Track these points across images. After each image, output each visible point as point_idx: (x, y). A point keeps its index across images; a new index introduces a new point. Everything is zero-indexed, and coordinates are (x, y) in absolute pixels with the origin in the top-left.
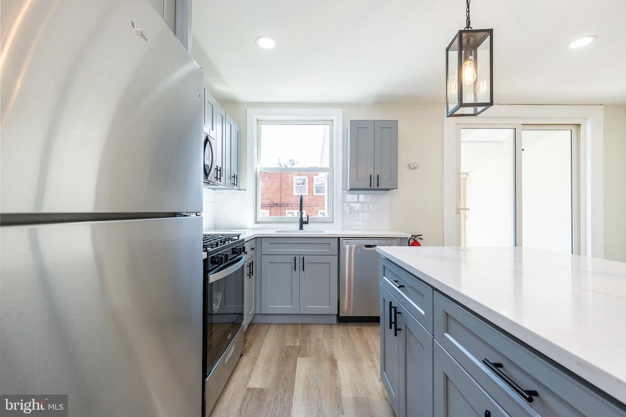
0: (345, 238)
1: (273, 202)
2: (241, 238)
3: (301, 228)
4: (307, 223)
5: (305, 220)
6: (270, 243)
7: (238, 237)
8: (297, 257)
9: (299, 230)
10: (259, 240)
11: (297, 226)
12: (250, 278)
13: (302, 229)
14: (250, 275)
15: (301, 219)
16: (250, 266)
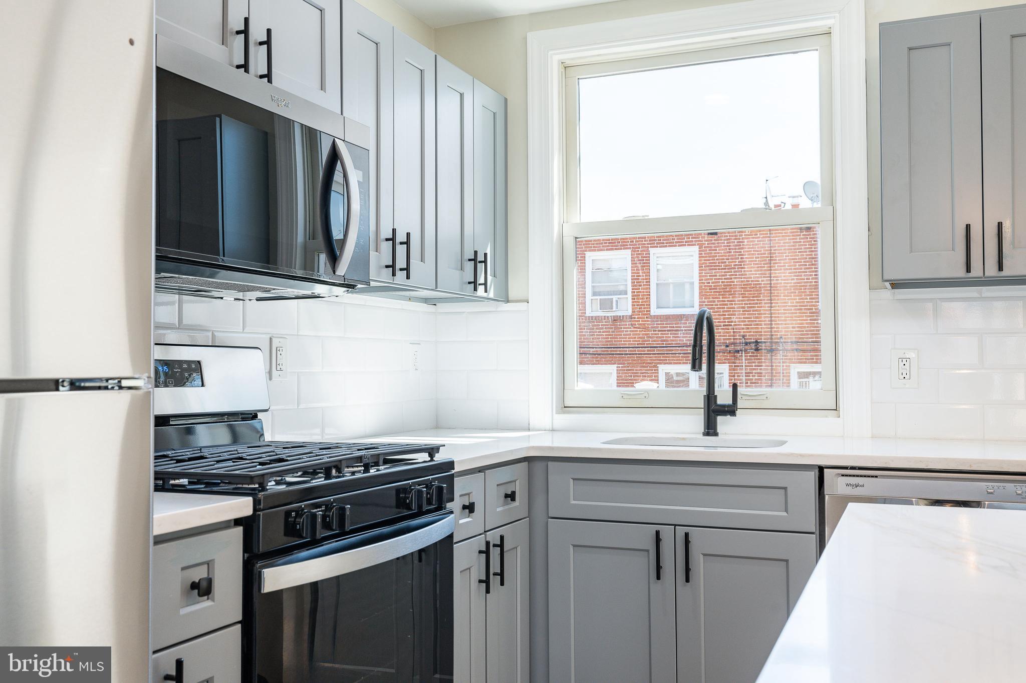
0: (846, 468)
1: (744, 336)
2: (439, 458)
3: (710, 429)
4: (730, 410)
5: (723, 397)
6: (574, 479)
7: (431, 456)
8: (667, 533)
9: (701, 436)
10: (539, 467)
11: (697, 421)
12: (488, 591)
13: (716, 434)
14: (487, 582)
15: (710, 397)
16: (487, 552)
